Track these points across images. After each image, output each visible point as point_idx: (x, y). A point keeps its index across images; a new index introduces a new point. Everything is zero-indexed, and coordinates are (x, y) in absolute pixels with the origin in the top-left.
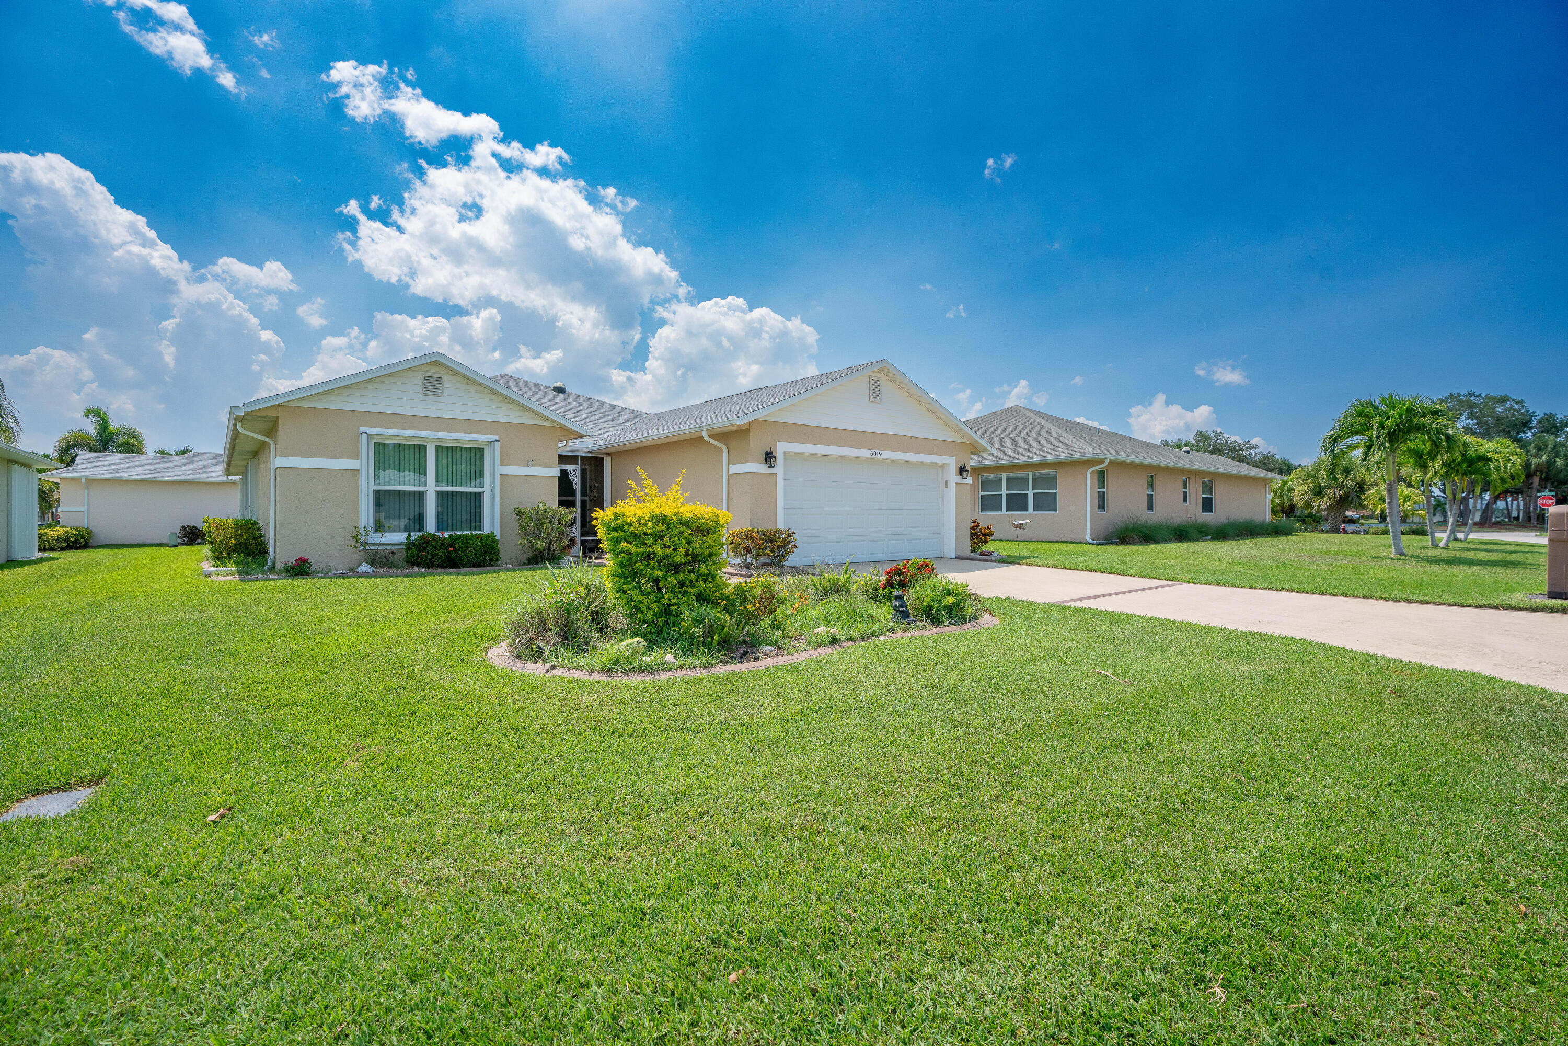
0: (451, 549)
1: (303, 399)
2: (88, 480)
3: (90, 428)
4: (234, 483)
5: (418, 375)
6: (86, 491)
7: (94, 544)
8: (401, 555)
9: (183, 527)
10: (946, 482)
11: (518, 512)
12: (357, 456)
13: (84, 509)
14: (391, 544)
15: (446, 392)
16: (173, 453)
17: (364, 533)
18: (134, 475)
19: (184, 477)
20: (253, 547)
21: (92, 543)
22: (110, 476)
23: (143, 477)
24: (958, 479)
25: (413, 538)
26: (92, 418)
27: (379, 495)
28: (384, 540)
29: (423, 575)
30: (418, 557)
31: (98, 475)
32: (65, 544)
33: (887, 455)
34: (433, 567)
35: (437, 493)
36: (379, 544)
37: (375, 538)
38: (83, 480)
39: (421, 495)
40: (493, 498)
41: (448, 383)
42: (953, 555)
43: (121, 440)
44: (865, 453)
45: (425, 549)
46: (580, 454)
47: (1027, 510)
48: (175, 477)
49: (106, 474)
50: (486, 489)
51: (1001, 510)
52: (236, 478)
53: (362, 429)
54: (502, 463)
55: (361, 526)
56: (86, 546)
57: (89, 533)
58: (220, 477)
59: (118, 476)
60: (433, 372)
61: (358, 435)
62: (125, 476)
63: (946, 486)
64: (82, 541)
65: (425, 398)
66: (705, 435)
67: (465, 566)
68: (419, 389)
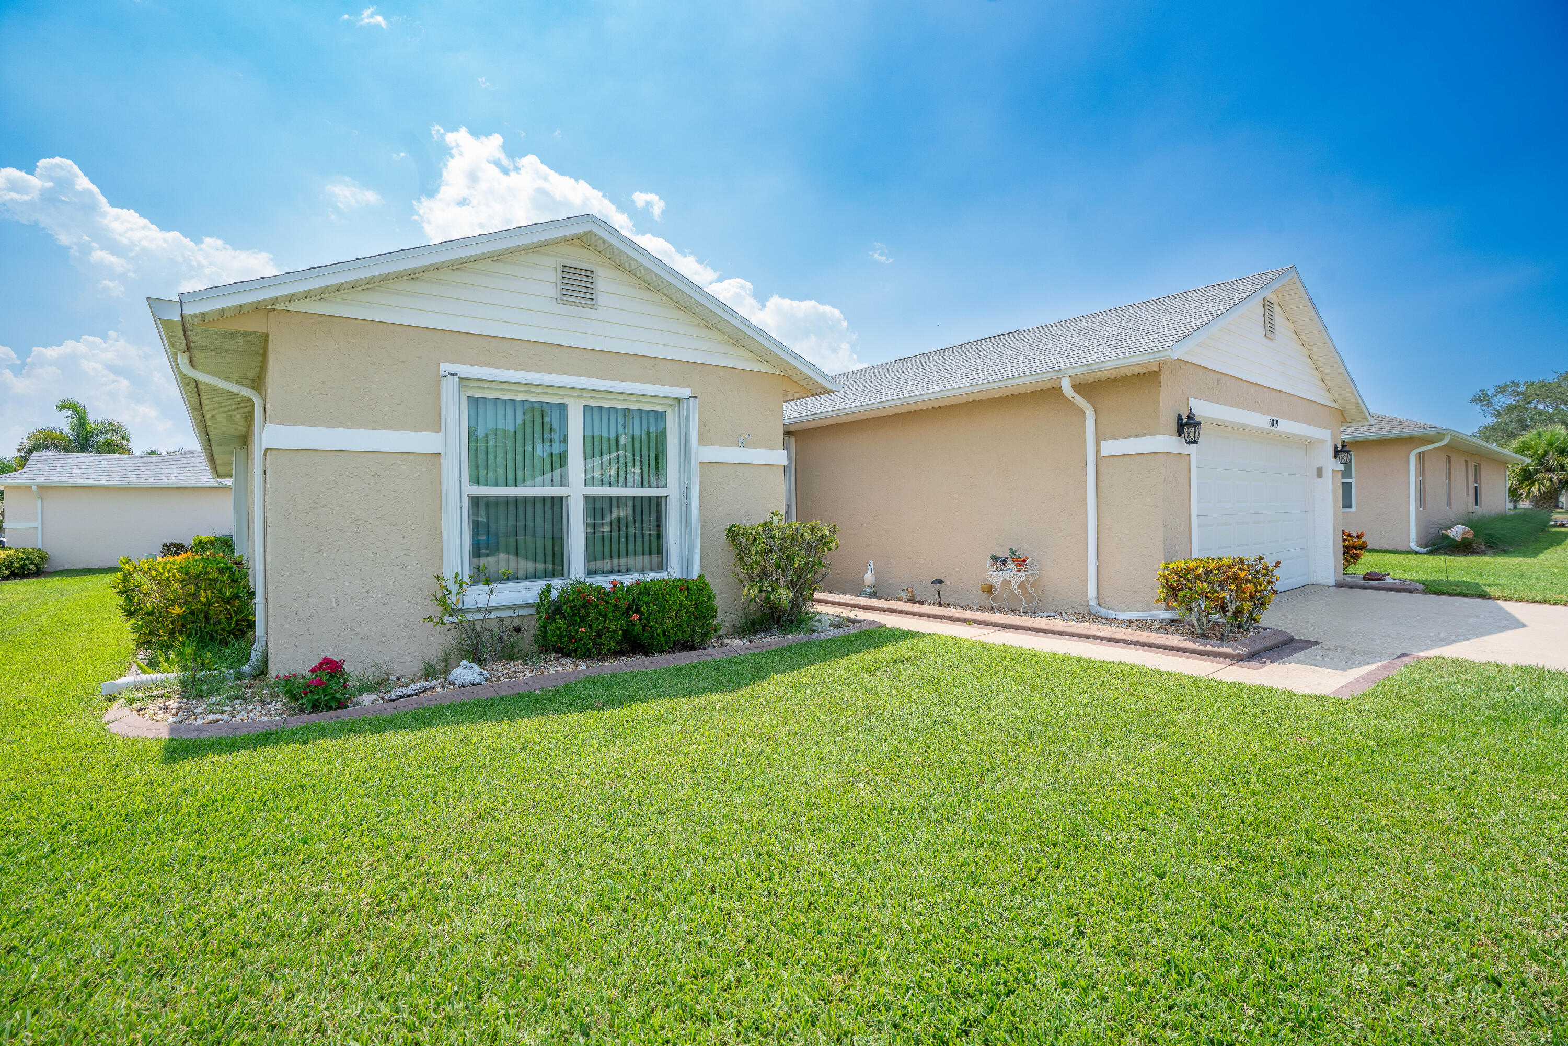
0: (635, 617)
1: (322, 296)
2: (41, 487)
3: (63, 423)
4: (227, 488)
5: (551, 262)
6: (39, 502)
7: (52, 570)
8: (534, 633)
9: (166, 546)
10: (1320, 470)
11: (732, 533)
12: (434, 424)
13: (37, 524)
14: (513, 607)
15: (602, 299)
16: (164, 453)
17: (454, 588)
18: (102, 480)
19: (166, 482)
20: (222, 617)
21: (46, 567)
22: (70, 482)
23: (113, 482)
24: (1335, 465)
25: (554, 595)
26: (65, 413)
27: (479, 508)
28: (496, 600)
30: (571, 638)
31: (55, 481)
32: (7, 572)
33: (1283, 425)
34: (599, 655)
35: (587, 498)
36: (486, 610)
37: (477, 596)
38: (34, 488)
39: (555, 506)
40: (688, 506)
42: (1334, 581)
43: (103, 438)
45: (583, 619)
48: (155, 482)
49: (65, 480)
50: (672, 490)
52: (229, 482)
53: (446, 367)
54: (703, 441)
55: (449, 574)
56: (38, 573)
57: (44, 556)
58: (209, 480)
59: (80, 481)
60: (579, 258)
61: (438, 379)
62: (90, 482)
63: (1319, 476)
64: (33, 568)
65: (563, 309)
66: (1066, 386)
67: (661, 650)
68: (552, 291)
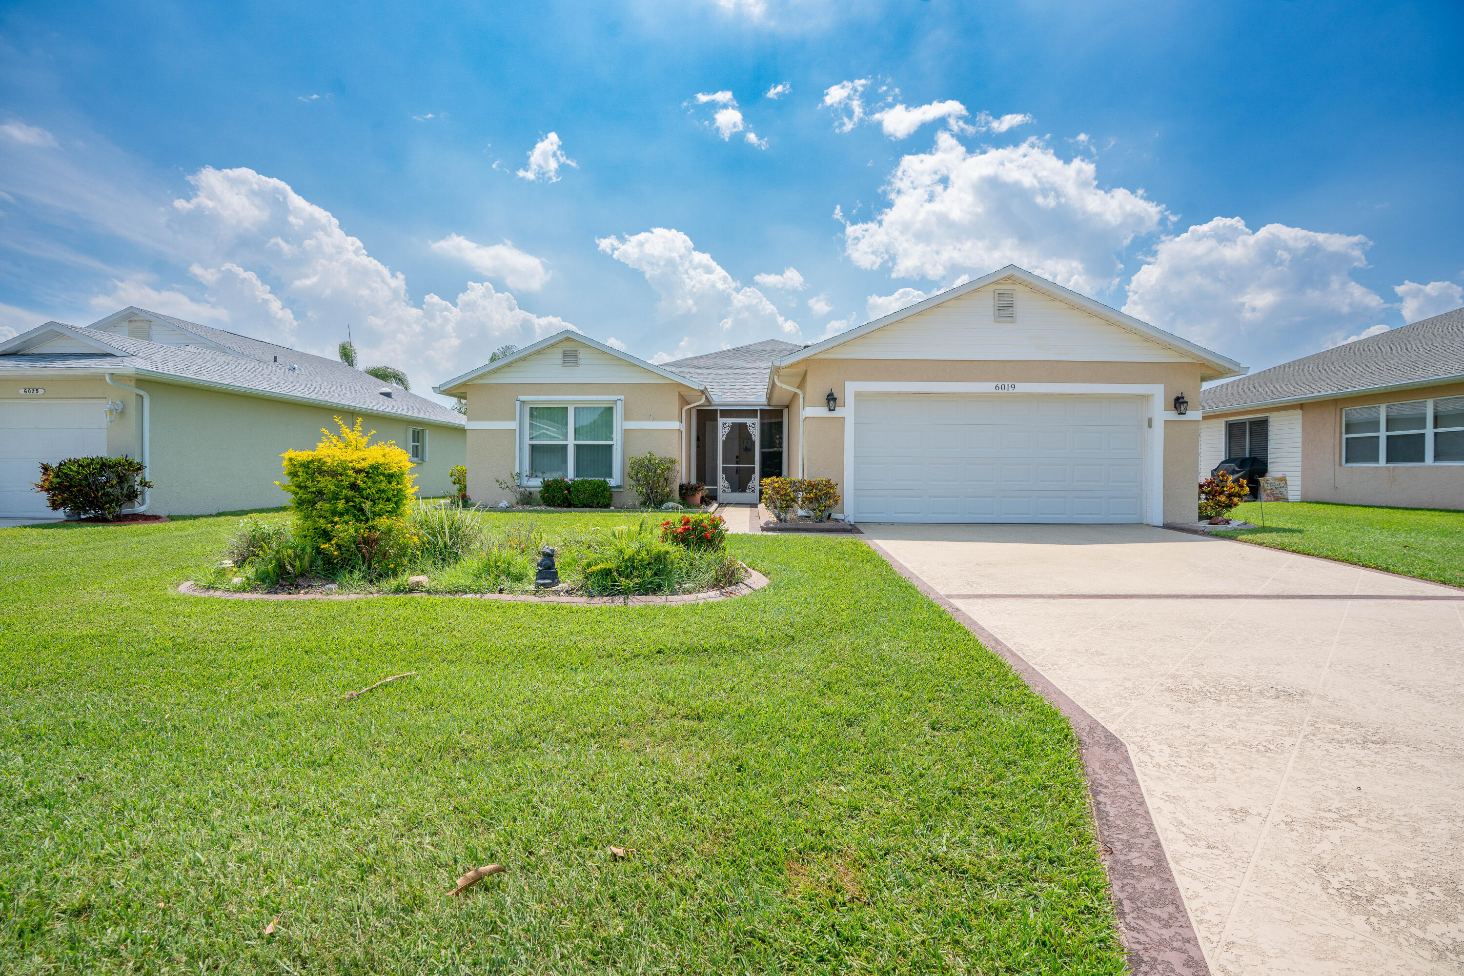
0: (566, 492)
1: (481, 377)
5: (557, 349)
8: (537, 496)
10: (1150, 421)
12: (514, 419)
14: (535, 487)
15: (581, 362)
24: (1172, 415)
27: (533, 448)
28: (531, 483)
29: (549, 512)
30: (543, 498)
33: (1022, 388)
34: (554, 506)
35: (576, 446)
36: (529, 487)
37: (527, 482)
39: (565, 447)
40: (618, 449)
41: (583, 355)
42: (1158, 519)
44: (988, 387)
45: (548, 491)
46: (758, 408)
47: (1422, 459)
50: (616, 442)
51: (1376, 460)
53: (519, 397)
54: (626, 419)
55: (515, 472)
60: (569, 346)
61: (515, 403)
63: (1150, 426)
65: (565, 368)
66: (776, 380)
67: (576, 506)
68: (560, 361)
